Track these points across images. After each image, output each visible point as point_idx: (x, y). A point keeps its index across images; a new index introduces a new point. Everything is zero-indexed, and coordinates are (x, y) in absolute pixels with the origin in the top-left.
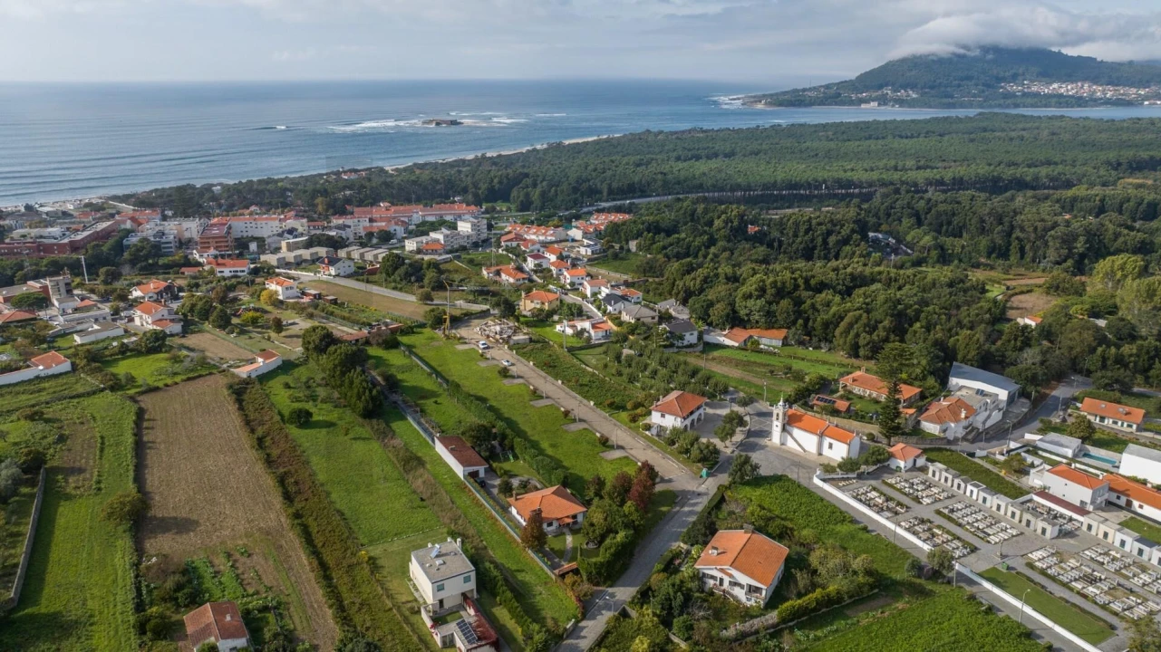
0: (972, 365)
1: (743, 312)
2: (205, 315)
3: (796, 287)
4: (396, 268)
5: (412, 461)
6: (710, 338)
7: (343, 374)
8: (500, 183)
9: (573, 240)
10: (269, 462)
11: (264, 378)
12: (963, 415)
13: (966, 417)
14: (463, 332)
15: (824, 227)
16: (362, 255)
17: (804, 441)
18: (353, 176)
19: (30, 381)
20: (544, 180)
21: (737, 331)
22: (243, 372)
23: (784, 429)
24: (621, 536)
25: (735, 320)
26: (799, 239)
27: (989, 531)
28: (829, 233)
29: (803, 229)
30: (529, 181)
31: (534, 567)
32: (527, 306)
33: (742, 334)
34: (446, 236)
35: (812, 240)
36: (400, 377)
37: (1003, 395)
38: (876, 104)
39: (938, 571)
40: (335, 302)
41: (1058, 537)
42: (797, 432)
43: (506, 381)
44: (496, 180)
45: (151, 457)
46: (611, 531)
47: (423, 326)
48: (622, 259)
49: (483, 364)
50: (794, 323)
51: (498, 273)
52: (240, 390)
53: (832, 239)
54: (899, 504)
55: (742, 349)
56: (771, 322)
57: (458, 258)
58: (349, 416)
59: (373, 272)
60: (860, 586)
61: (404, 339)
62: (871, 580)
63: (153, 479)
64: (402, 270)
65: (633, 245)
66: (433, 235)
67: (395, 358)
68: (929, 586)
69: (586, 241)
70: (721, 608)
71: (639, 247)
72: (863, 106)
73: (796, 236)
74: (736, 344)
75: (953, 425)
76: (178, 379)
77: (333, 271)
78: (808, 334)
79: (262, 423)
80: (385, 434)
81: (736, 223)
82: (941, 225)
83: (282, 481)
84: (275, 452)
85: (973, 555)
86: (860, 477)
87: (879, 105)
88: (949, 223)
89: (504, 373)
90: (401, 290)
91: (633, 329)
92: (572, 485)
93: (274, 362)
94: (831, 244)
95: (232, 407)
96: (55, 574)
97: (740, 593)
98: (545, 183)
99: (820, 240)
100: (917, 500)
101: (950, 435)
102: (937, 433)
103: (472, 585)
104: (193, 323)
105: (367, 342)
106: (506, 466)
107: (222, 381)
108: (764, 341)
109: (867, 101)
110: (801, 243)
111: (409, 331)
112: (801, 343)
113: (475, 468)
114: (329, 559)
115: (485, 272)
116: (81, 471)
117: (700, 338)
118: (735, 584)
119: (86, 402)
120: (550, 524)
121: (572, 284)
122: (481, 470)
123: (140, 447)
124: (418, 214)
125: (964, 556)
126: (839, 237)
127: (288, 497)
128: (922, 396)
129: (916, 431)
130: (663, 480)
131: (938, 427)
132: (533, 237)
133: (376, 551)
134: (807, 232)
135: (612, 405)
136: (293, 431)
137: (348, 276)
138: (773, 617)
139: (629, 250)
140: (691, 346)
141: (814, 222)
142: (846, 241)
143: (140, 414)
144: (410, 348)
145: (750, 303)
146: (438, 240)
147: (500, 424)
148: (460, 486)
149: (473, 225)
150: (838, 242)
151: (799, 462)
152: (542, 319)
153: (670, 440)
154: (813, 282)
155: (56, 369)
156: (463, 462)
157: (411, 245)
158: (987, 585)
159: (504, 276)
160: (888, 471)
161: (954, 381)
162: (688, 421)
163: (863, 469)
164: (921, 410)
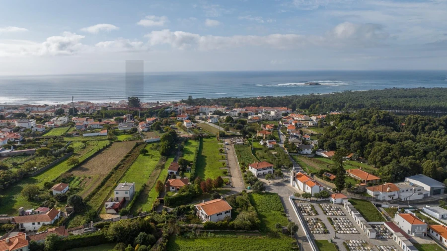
1: (337, 145)
5: (160, 167)
6: (318, 153)
9: (310, 120)
10: (123, 161)
12: (388, 190)
13: (390, 191)
14: (226, 140)
15: (423, 122)
17: (300, 185)
18: (261, 98)
19: (95, 136)
22: (145, 140)
23: (294, 179)
24: (185, 193)
25: (332, 147)
26: (410, 126)
27: (343, 229)
28: (426, 124)
29: (413, 121)
32: (258, 135)
34: (263, 115)
35: (417, 127)
37: (427, 188)
40: (199, 128)
41: (375, 239)
42: (298, 181)
43: (219, 154)
44: (306, 101)
47: (215, 137)
48: (323, 127)
49: (218, 148)
51: (265, 127)
52: (138, 145)
53: (427, 128)
54: (315, 212)
55: (329, 158)
57: (258, 122)
58: (160, 154)
62: (250, 223)
63: (92, 160)
65: (332, 123)
66: (259, 115)
67: (194, 143)
69: (315, 121)
70: (192, 220)
73: (409, 124)
74: (327, 156)
75: (381, 193)
76: (128, 140)
77: (210, 121)
78: (363, 156)
79: (134, 152)
80: (163, 160)
81: (382, 118)
83: (119, 165)
84: (128, 159)
85: (324, 235)
86: (311, 201)
89: (222, 152)
94: (426, 129)
97: (203, 217)
99: (420, 127)
100: (325, 213)
101: (380, 198)
102: (372, 195)
103: (128, 195)
104: (152, 129)
105: (190, 138)
106: (186, 173)
107: (138, 141)
110: (411, 128)
113: (172, 171)
114: (106, 184)
115: (262, 126)
116: (79, 155)
117: (314, 152)
118: (203, 214)
119: (100, 142)
120: (173, 188)
122: (175, 172)
123: (98, 153)
125: (319, 233)
126: (431, 127)
127: (116, 169)
129: (364, 193)
130: (232, 187)
131: (373, 193)
132: (297, 119)
134: (414, 123)
138: (205, 225)
140: (307, 154)
142: (435, 129)
153: (248, 175)
157: (250, 118)
158: (311, 244)
160: (329, 202)
161: (407, 179)
162: (262, 172)
163: (312, 198)
164: (371, 185)
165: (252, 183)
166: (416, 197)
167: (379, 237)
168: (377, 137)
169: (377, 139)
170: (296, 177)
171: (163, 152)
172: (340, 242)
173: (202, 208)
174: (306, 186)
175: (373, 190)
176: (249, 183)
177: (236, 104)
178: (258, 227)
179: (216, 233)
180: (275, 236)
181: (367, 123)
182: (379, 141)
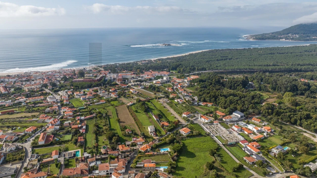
0: (239, 111)
1: (206, 100)
2: (122, 95)
4: (151, 88)
5: (150, 118)
6: (199, 104)
7: (142, 106)
8: (175, 66)
9: (185, 82)
10: (133, 116)
11: (131, 105)
13: (230, 119)
14: (160, 100)
16: (145, 84)
17: (203, 120)
18: (145, 62)
19: (101, 104)
20: (184, 66)
21: (204, 103)
22: (128, 104)
23: (200, 118)
24: (172, 127)
25: (205, 101)
27: (221, 132)
28: (235, 84)
30: (181, 66)
31: (162, 130)
32: (171, 96)
33: (205, 103)
34: (161, 80)
35: (232, 85)
36: (149, 107)
37: (239, 116)
38: (284, 39)
39: (209, 135)
40: (141, 94)
42: (202, 118)
43: (165, 108)
45: (118, 114)
46: (171, 127)
47: (154, 99)
48: (193, 87)
49: (162, 106)
50: (214, 102)
51: (168, 89)
52: (128, 107)
54: (211, 128)
55: (204, 106)
56: (210, 102)
57: (162, 85)
58: (142, 112)
59: (147, 88)
60: (197, 134)
61: (151, 101)
63: (119, 117)
64: (152, 88)
65: (196, 84)
66: (159, 80)
67: (149, 104)
68: (206, 136)
69: (187, 83)
70: (181, 135)
71: (197, 84)
72: (281, 40)
73: (229, 83)
75: (227, 119)
76: (120, 105)
77: (140, 87)
78: (216, 104)
79: (131, 112)
80: (147, 114)
81: (217, 80)
83: (134, 118)
84: (133, 115)
85: (216, 134)
86: (208, 125)
89: (165, 107)
90: (151, 92)
91: (187, 101)
92: (169, 122)
93: (132, 103)
94: (235, 86)
95: (127, 109)
96: (112, 125)
97: (183, 134)
98: (184, 67)
100: (214, 128)
101: (227, 121)
103: (154, 130)
104: (120, 96)
105: (145, 101)
106: (161, 119)
107: (126, 106)
108: (209, 105)
111: (152, 99)
112: (215, 106)
114: (140, 127)
115: (166, 89)
116: (111, 116)
117: (198, 103)
119: (109, 107)
120: (165, 126)
121: (181, 92)
122: (158, 119)
123: (117, 114)
124: (157, 74)
127: (135, 120)
128: (226, 115)
129: (222, 120)
130: (181, 123)
132: (177, 81)
133: (145, 127)
134: (231, 83)
135: (178, 113)
136: (135, 113)
137: (143, 88)
138: (186, 136)
139: (195, 85)
140: (196, 105)
141: (232, 81)
143: (116, 109)
144: (152, 102)
145: (207, 98)
146: (159, 81)
147: (162, 114)
148: (156, 121)
149: (166, 78)
150: (237, 85)
151: (201, 122)
152: (173, 99)
153: (184, 118)
154: (222, 95)
155: (104, 102)
156: (156, 118)
157: (154, 82)
158: (215, 137)
159: (169, 90)
160: (213, 124)
161: (233, 113)
162: (188, 116)
163: (209, 124)
164: (223, 117)
165: (188, 121)
166: (237, 119)
167: (230, 133)
168: (219, 94)
170: (201, 117)
171: (144, 110)
172: (221, 136)
173: (183, 131)
174: (205, 120)
175: (225, 119)
176: (187, 121)
178: (200, 135)
179: (190, 138)
180: (205, 136)
181: (211, 84)
182: (220, 96)
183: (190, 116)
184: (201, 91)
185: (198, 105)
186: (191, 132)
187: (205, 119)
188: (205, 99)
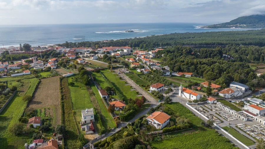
0: (238, 82)
1: (182, 68)
2: (61, 65)
3: (197, 64)
5: (93, 94)
6: (173, 74)
7: (83, 76)
8: (137, 43)
9: (150, 54)
10: (62, 92)
11: (68, 77)
12: (230, 92)
13: (231, 93)
14: (116, 70)
15: (210, 52)
16: (101, 55)
17: (186, 95)
18: (107, 41)
19: (22, 75)
20: (147, 42)
21: (180, 73)
22: (64, 75)
24: (131, 111)
25: (180, 70)
26: (204, 55)
27: (228, 118)
28: (211, 53)
29: (204, 52)
30: (144, 42)
32: (132, 66)
33: (181, 73)
34: (121, 53)
35: (207, 55)
36: (97, 78)
38: (234, 28)
39: (209, 125)
40: (90, 64)
41: (247, 121)
42: (185, 93)
43: (121, 80)
44: (137, 42)
45: (39, 89)
46: (129, 110)
47: (107, 69)
48: (160, 58)
49: (117, 77)
50: (194, 71)
51: (129, 60)
52: (62, 79)
53: (212, 55)
54: (206, 111)
55: (181, 77)
56: (189, 71)
57: (122, 57)
58: (83, 85)
59: (101, 59)
60: (186, 126)
61: (102, 71)
63: (37, 94)
64: (107, 58)
65: (163, 55)
66: (118, 52)
67: (98, 75)
68: (206, 128)
69: (152, 54)
70: (150, 128)
71: (164, 56)
72: (231, 28)
74: (179, 76)
75: (227, 94)
76: (50, 76)
77: (93, 58)
78: (198, 74)
79: (64, 85)
80: (88, 89)
82: (243, 53)
83: (62, 96)
84: (64, 91)
85: (222, 123)
86: (198, 104)
87: (235, 28)
88: (245, 52)
89: (121, 78)
90: (106, 62)
91: (154, 71)
92: (125, 100)
93: (71, 74)
94: (211, 56)
95: (59, 82)
97: (156, 125)
98: (147, 43)
99: (209, 55)
100: (212, 110)
101: (226, 97)
102: (223, 96)
103: (93, 118)
104: (59, 67)
105: (93, 71)
106: (113, 96)
107: (59, 77)
108: (187, 75)
109: (232, 27)
110: (204, 56)
111: (103, 69)
112: (196, 76)
113: (105, 96)
114: (66, 111)
115: (126, 60)
116: (24, 92)
117: (171, 74)
118: (155, 123)
119: (30, 79)
120: (117, 108)
121: (145, 62)
122: (106, 96)
123: (37, 88)
124: (117, 48)
125: (219, 123)
126: (214, 54)
127: (62, 99)
128: (221, 88)
129: (217, 95)
130: (148, 102)
131: (223, 95)
132: (141, 53)
133: (76, 111)
134: (205, 53)
135: (143, 86)
136: (70, 87)
137: (96, 59)
138: (161, 131)
140: (168, 75)
141: (207, 51)
142: (215, 55)
143: (40, 82)
144: (102, 73)
145: (184, 66)
146: (119, 53)
147: (114, 87)
148: (101, 100)
149: (128, 50)
150: (213, 55)
151: (183, 100)
152: (135, 68)
153: (153, 93)
154: (202, 63)
155: (27, 73)
156: (102, 95)
157: (113, 54)
158: (222, 130)
159: (130, 60)
160: (207, 103)
161: (231, 85)
162: (159, 90)
163: (199, 102)
164: (219, 91)
165: (161, 98)
166: (241, 94)
168: (199, 62)
169: (199, 64)
170: (183, 91)
171: (86, 83)
172: (234, 127)
173: (155, 119)
174: (192, 95)
175: (223, 93)
176: (159, 98)
177: (96, 45)
178: (192, 127)
179: (172, 134)
180: (202, 129)
183: (162, 90)
184: (172, 60)
185: (171, 76)
186: (170, 119)
187: (190, 94)
188: (180, 68)
